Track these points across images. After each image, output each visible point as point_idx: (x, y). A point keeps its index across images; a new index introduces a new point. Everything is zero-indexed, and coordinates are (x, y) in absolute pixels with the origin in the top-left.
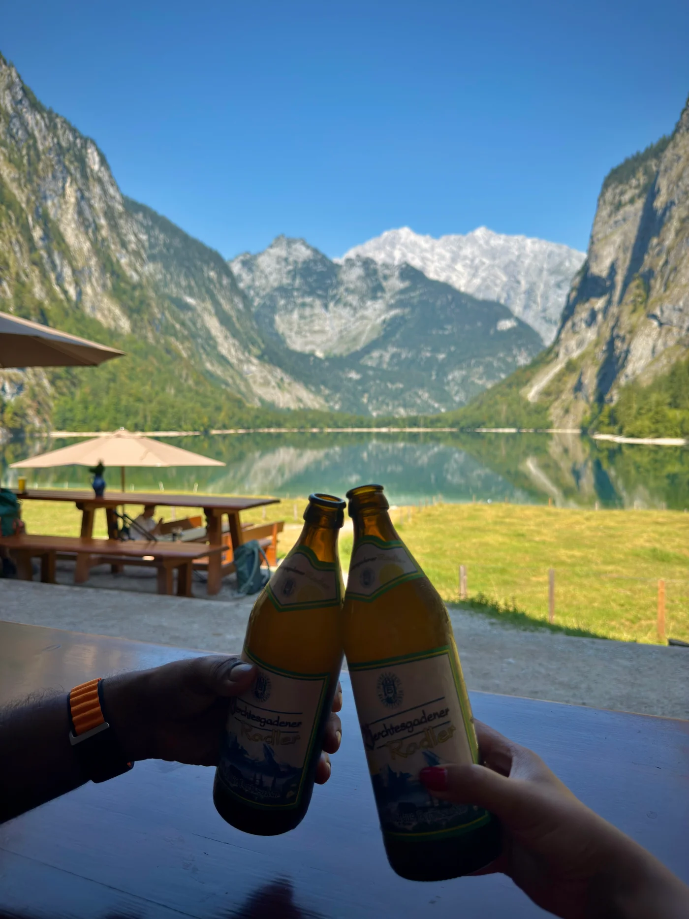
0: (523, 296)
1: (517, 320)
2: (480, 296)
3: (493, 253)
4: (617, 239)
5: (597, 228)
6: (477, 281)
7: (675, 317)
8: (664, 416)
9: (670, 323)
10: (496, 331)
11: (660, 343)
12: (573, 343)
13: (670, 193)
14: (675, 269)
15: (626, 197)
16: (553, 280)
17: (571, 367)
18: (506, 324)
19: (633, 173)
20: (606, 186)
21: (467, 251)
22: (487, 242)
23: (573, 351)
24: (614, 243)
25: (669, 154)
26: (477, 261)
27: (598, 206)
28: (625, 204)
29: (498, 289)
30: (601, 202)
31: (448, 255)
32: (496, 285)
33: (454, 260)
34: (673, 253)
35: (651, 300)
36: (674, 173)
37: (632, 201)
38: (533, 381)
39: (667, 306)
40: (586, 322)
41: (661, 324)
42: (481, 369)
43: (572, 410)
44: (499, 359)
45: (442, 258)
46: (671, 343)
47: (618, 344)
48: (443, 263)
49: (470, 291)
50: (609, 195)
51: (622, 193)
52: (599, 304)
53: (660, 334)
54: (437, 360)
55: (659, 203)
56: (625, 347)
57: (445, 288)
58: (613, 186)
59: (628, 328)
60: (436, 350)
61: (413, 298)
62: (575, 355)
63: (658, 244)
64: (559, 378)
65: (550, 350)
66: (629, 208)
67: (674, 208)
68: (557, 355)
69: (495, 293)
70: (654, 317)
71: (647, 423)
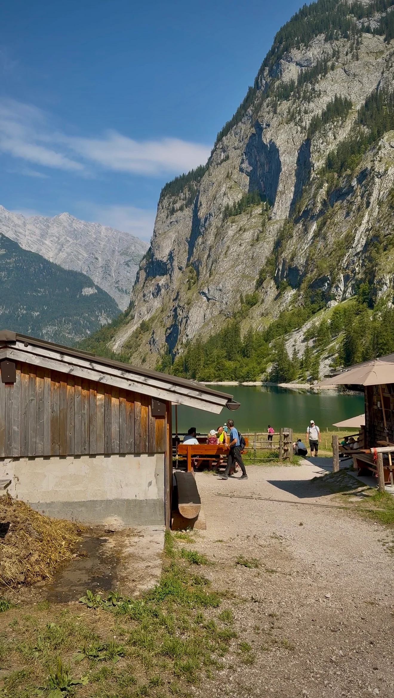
0: (100, 270)
1: (97, 288)
2: (66, 267)
3: (75, 234)
4: (173, 235)
5: (158, 226)
6: (63, 255)
7: (217, 295)
8: (223, 366)
9: (214, 299)
10: (81, 296)
11: (208, 312)
12: (144, 309)
13: (209, 208)
14: (215, 261)
15: (178, 206)
16: (123, 259)
17: (144, 327)
18: (88, 291)
19: (182, 189)
20: (163, 195)
21: (54, 230)
22: (71, 226)
23: (144, 315)
24: (170, 238)
25: (205, 179)
26: (62, 239)
27: (158, 209)
28: (177, 211)
29: (80, 263)
30: (161, 207)
31: (38, 232)
32: (78, 259)
33: (43, 236)
34: (213, 250)
35: (200, 282)
36: (211, 193)
37: (181, 209)
38: (116, 337)
39: (212, 287)
40: (153, 294)
41: (208, 299)
42: (70, 326)
43: (148, 359)
44: (84, 318)
45: (34, 233)
46: (216, 313)
47: (179, 311)
48: (34, 238)
49: (58, 262)
50: (165, 202)
51: (175, 202)
52: (162, 280)
53: (208, 305)
54: (32, 317)
55: (202, 213)
56: (185, 315)
57: (37, 258)
58: (168, 196)
59: (186, 301)
60: (30, 308)
61: (10, 263)
62: (147, 318)
63: (203, 243)
64: (136, 335)
65: (127, 314)
66: (179, 213)
67: (212, 218)
68: (133, 318)
69: (79, 266)
70: (204, 294)
71: (212, 370)
